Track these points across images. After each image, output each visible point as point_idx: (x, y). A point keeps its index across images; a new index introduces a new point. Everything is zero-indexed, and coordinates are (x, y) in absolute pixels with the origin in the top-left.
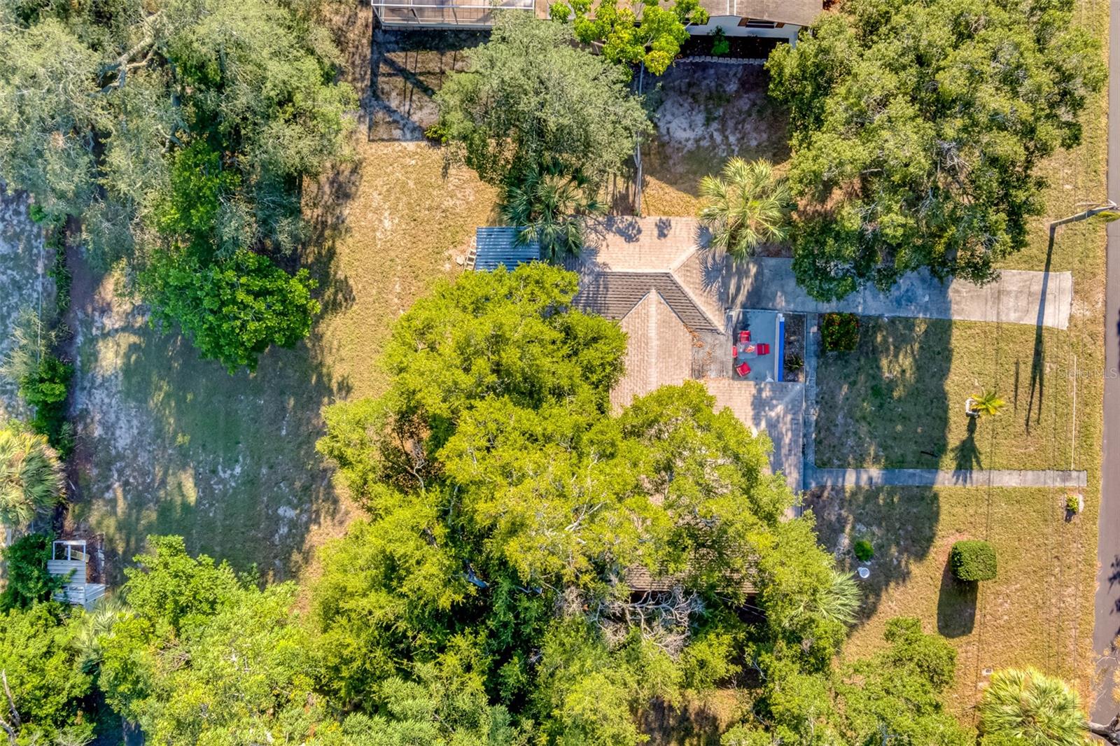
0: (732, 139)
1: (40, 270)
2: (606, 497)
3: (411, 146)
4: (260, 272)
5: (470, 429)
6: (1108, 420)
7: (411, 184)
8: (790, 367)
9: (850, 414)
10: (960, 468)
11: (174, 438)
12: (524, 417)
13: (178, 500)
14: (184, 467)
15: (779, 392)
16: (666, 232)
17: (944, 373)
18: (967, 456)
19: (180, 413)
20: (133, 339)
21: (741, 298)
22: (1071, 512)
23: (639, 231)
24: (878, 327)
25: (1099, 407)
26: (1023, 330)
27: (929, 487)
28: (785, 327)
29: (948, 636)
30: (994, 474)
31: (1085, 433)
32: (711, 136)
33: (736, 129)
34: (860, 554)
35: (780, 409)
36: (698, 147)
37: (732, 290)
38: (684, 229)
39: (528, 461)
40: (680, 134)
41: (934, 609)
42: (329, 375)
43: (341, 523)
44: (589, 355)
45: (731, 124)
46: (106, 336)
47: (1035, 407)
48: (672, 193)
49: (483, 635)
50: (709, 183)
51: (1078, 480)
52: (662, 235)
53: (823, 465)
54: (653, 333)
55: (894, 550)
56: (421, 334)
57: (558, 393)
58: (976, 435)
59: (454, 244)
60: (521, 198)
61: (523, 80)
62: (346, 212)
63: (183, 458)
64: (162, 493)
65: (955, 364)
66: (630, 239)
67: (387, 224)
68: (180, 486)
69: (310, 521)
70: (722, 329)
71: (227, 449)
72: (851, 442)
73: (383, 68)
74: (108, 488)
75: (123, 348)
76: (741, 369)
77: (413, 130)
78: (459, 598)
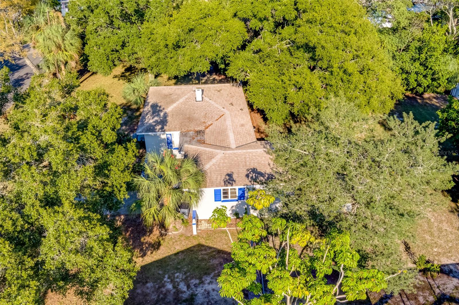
16: (228, 177)
23: (247, 176)
32: (188, 287)
33: (165, 294)
36: (200, 278)
52: (230, 175)
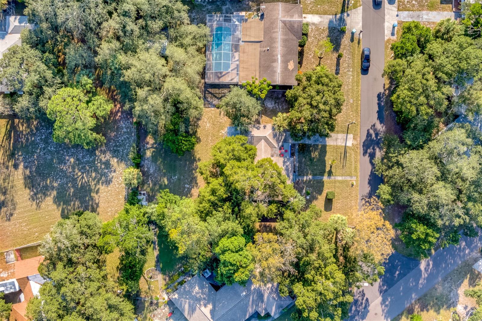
0: (280, 107)
1: (133, 135)
2: (252, 176)
3: (213, 109)
4: (186, 137)
5: (229, 166)
6: (361, 166)
7: (213, 117)
8: (292, 155)
9: (305, 165)
10: (328, 176)
11: (163, 170)
12: (239, 164)
13: (163, 184)
14: (165, 177)
15: (288, 160)
17: (325, 156)
18: (330, 173)
19: (164, 165)
20: (154, 150)
21: (282, 140)
22: (353, 185)
23: (260, 128)
24: (311, 146)
25: (359, 163)
26: (342, 146)
27: (322, 180)
28: (291, 146)
29: (326, 211)
30: (336, 177)
31: (356, 168)
32: (276, 106)
34: (307, 194)
35: (288, 163)
36: (273, 109)
37: (280, 139)
38: (269, 126)
39: (239, 171)
40: (269, 106)
41: (323, 206)
42: (196, 157)
43: (198, 188)
44: (250, 152)
45: (280, 104)
46: (148, 149)
47: (345, 163)
48: (268, 119)
49: (231, 203)
50: (274, 118)
51: (354, 178)
52: (264, 128)
53: (299, 175)
54: (263, 148)
55: (314, 193)
56: (219, 149)
57: (244, 160)
58: (332, 169)
59: (222, 129)
60: (236, 122)
61: (237, 101)
62: (199, 123)
63: (165, 175)
64: (160, 182)
65: (327, 154)
66: (258, 129)
67: (208, 125)
68: (164, 181)
69: (192, 188)
70: (277, 147)
71: (174, 172)
72: (305, 170)
73: (207, 92)
74: (148, 181)
75: (152, 151)
76: (282, 155)
77: (213, 105)
78: (227, 196)
